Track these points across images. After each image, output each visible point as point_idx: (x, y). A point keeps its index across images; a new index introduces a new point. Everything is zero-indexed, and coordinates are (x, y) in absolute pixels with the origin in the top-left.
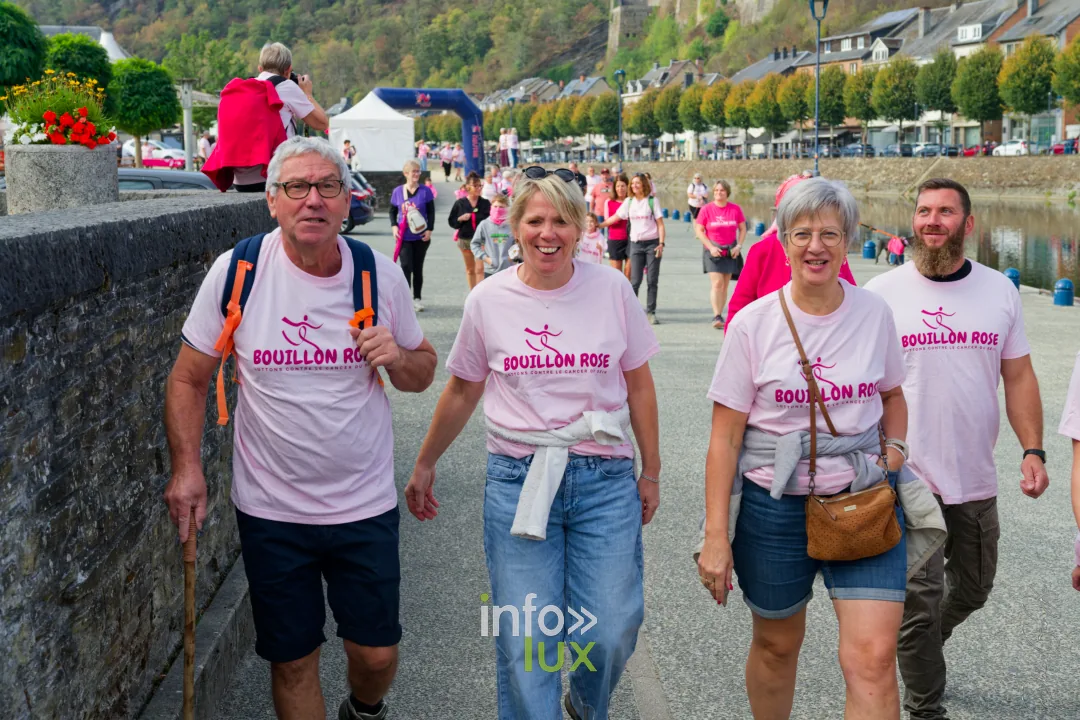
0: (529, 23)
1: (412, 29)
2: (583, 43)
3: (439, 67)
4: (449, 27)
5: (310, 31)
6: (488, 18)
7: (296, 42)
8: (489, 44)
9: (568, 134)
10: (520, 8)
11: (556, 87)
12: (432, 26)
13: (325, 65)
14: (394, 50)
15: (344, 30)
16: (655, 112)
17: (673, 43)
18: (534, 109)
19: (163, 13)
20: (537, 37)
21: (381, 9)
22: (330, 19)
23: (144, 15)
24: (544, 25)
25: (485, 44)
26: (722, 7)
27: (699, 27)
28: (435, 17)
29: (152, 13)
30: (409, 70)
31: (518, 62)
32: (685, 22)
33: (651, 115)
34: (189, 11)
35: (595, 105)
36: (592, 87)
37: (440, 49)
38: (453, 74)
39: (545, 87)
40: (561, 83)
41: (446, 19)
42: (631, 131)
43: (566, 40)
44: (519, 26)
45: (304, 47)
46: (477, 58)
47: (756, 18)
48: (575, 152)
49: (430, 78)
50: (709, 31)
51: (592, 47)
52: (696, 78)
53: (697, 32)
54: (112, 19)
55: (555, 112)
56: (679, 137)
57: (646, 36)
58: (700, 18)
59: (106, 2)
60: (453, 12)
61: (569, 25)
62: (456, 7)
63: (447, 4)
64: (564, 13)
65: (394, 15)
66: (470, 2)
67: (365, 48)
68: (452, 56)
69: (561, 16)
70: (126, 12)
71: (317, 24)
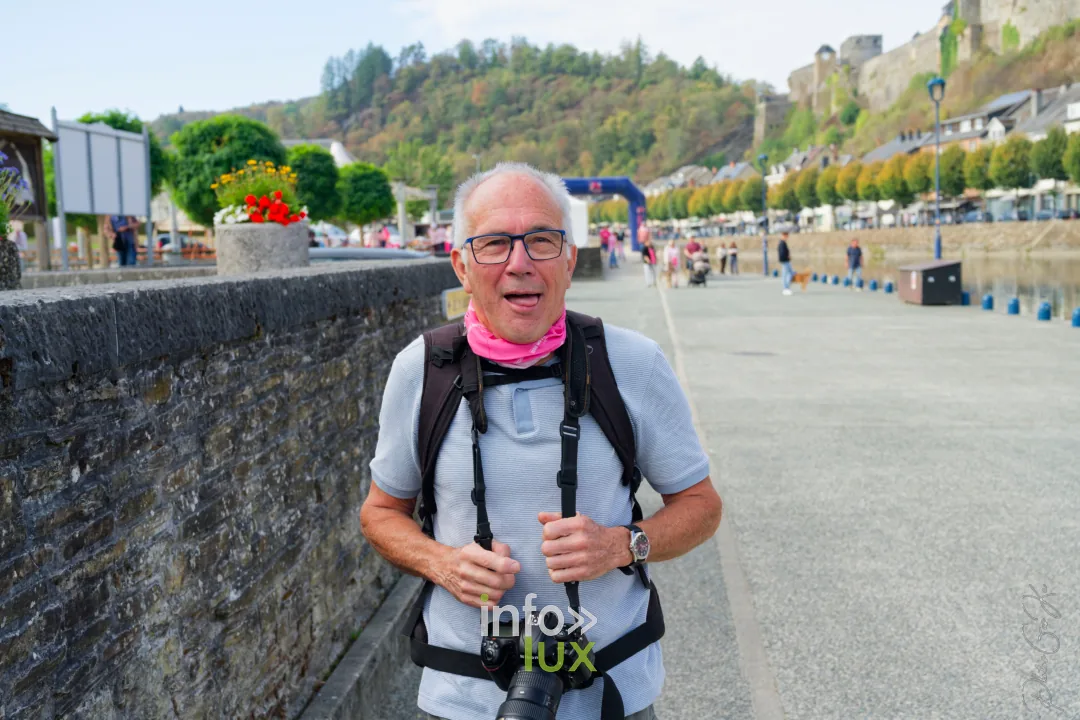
0: (686, 120)
1: (588, 130)
2: (734, 135)
3: (611, 160)
4: (619, 127)
5: (504, 135)
6: (651, 118)
7: (493, 146)
8: (653, 140)
9: (721, 213)
10: (678, 108)
11: (710, 173)
12: (605, 126)
14: (573, 148)
15: (532, 133)
16: (796, 191)
17: (811, 131)
18: (692, 193)
19: (388, 126)
20: (693, 132)
21: (562, 115)
22: (520, 125)
23: (371, 128)
24: (699, 122)
25: (650, 140)
26: (854, 99)
27: (834, 117)
28: (606, 119)
29: (377, 127)
30: (586, 164)
31: (676, 154)
32: (821, 113)
33: (792, 193)
34: (406, 123)
35: (744, 187)
36: (741, 172)
37: (612, 145)
38: (623, 166)
39: (700, 174)
40: (714, 169)
41: (616, 121)
42: (775, 208)
43: (718, 133)
44: (678, 124)
46: (643, 152)
47: (885, 107)
48: (727, 228)
49: (604, 169)
50: (843, 120)
51: (740, 139)
52: (831, 160)
53: (832, 121)
54: (344, 133)
55: (710, 194)
56: (818, 211)
57: (788, 126)
58: (835, 109)
59: (340, 120)
60: (622, 114)
61: (721, 120)
62: (624, 110)
63: (617, 107)
64: (716, 111)
65: (573, 119)
66: (636, 105)
67: (550, 147)
68: (621, 151)
69: (713, 113)
70: (356, 127)
71: (509, 130)
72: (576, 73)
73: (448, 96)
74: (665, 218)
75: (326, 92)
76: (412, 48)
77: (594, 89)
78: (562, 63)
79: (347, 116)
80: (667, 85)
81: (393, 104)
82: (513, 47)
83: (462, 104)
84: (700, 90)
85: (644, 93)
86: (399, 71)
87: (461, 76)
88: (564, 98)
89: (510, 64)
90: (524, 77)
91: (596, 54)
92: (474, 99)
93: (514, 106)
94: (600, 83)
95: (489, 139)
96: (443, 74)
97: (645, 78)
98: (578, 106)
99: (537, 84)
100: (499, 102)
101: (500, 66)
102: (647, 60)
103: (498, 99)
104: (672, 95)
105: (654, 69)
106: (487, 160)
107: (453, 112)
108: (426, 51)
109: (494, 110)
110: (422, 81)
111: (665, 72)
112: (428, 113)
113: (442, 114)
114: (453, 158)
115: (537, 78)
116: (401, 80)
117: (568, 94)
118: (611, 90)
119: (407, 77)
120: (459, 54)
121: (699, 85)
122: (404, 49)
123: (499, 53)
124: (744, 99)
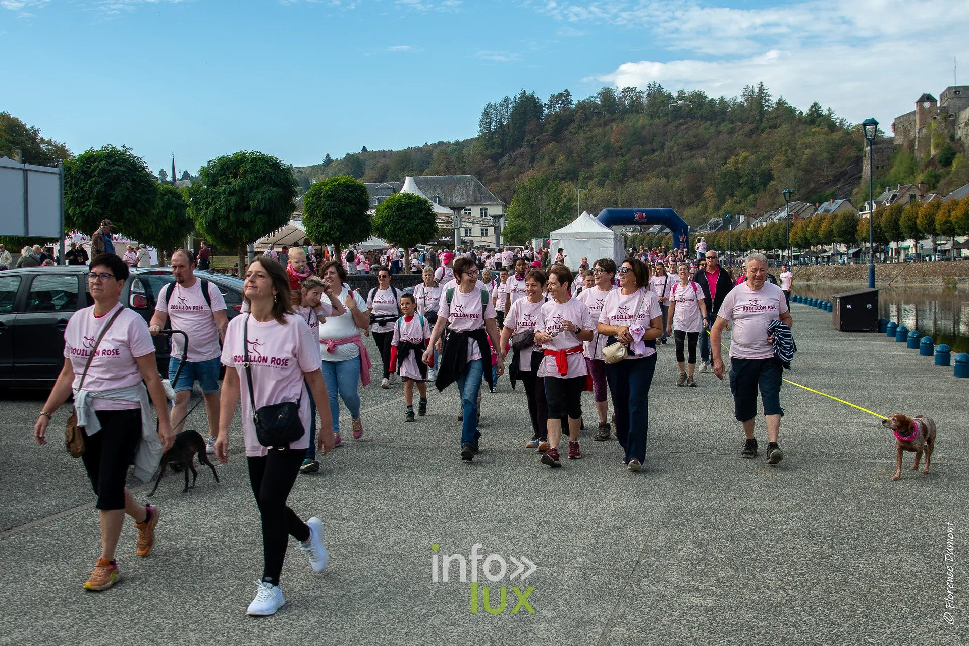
0: (801, 161)
1: (713, 169)
2: (843, 174)
3: (732, 196)
4: (740, 166)
5: (638, 172)
6: (769, 158)
7: (628, 181)
8: (770, 177)
9: (818, 244)
10: (794, 149)
11: (813, 207)
12: (727, 165)
13: (648, 196)
14: (698, 184)
15: (662, 171)
16: (882, 225)
17: (911, 171)
18: (793, 224)
19: (535, 164)
20: (807, 171)
21: (690, 155)
22: (652, 163)
23: (521, 166)
24: (812, 161)
25: (767, 177)
26: (951, 144)
27: (932, 159)
28: (729, 159)
29: (527, 165)
30: (710, 199)
32: (922, 155)
34: (552, 162)
35: (838, 220)
36: (839, 207)
37: (734, 182)
38: (743, 201)
39: (804, 208)
40: (817, 204)
41: (738, 160)
43: (829, 172)
44: (793, 164)
45: (633, 184)
46: (761, 188)
48: (822, 257)
49: (726, 205)
50: (940, 162)
51: (850, 177)
52: (918, 198)
53: (931, 162)
54: (499, 170)
55: (808, 226)
56: (903, 244)
57: (892, 167)
58: (933, 152)
59: (495, 158)
60: (743, 155)
61: (832, 161)
62: (745, 151)
63: (739, 148)
64: (828, 152)
65: (700, 159)
66: (756, 146)
67: (678, 184)
68: (742, 188)
69: (825, 155)
70: (509, 165)
71: (643, 167)
72: (704, 118)
73: (591, 138)
74: (769, 248)
75: (484, 134)
76: (560, 95)
77: (719, 132)
78: (691, 110)
79: (502, 155)
80: (785, 127)
81: (541, 144)
82: (649, 95)
83: (602, 145)
84: (814, 133)
85: (763, 135)
86: (549, 115)
87: (602, 120)
88: (693, 140)
89: (646, 110)
90: (657, 121)
91: (722, 100)
92: (612, 140)
93: (648, 147)
94: (724, 127)
95: (625, 176)
96: (587, 118)
97: (765, 123)
98: (704, 147)
99: (669, 127)
100: (634, 143)
101: (637, 112)
102: (768, 106)
103: (634, 141)
104: (788, 138)
105: (773, 116)
106: (621, 194)
107: (594, 152)
108: (573, 98)
109: (629, 150)
110: (568, 125)
111: (784, 117)
112: (572, 153)
113: (584, 154)
114: (592, 192)
115: (669, 123)
116: (549, 123)
117: (696, 136)
118: (735, 133)
119: (554, 121)
120: (601, 101)
121: (813, 130)
122: (552, 96)
123: (637, 100)
124: (854, 142)
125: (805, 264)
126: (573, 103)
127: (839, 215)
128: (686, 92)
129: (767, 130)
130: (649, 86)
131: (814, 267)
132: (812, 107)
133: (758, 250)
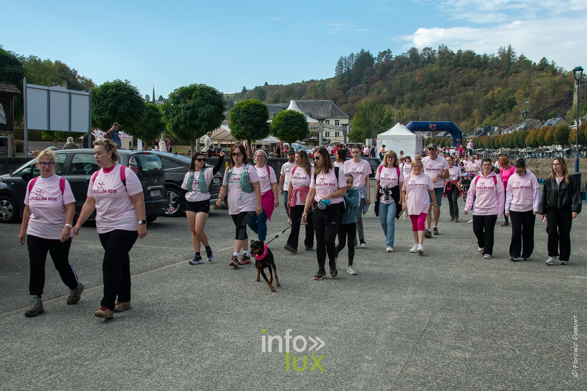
0: (534, 93)
1: (478, 98)
2: (561, 102)
4: (495, 96)
5: (432, 99)
6: (514, 92)
7: (425, 105)
9: (543, 145)
10: (530, 86)
11: (541, 122)
12: (487, 96)
13: (438, 114)
14: (469, 107)
15: (447, 99)
16: (585, 134)
18: (528, 133)
19: (368, 94)
20: (538, 100)
21: (464, 89)
22: (441, 94)
23: (360, 95)
24: (541, 94)
25: (513, 103)
28: (489, 92)
29: (364, 94)
30: (476, 116)
34: (379, 92)
35: (557, 131)
36: (558, 122)
37: (491, 106)
38: (497, 118)
39: (536, 123)
40: (544, 121)
41: (494, 92)
42: (574, 143)
43: (552, 101)
44: (529, 95)
45: (429, 107)
46: (508, 110)
48: (546, 153)
49: (486, 120)
51: (565, 104)
54: (347, 97)
55: (537, 134)
59: (345, 90)
60: (498, 89)
61: (554, 94)
62: (499, 87)
63: (495, 85)
64: (552, 88)
65: (470, 92)
66: (506, 84)
67: (456, 107)
68: (496, 109)
69: (550, 90)
70: (353, 94)
71: (435, 96)
72: (473, 66)
73: (403, 78)
74: (512, 147)
75: (338, 75)
76: (385, 52)
77: (483, 75)
78: (466, 61)
79: (349, 88)
80: (524, 73)
81: (373, 82)
82: (439, 52)
83: (410, 82)
84: (543, 76)
85: (511, 77)
86: (378, 64)
87: (410, 68)
88: (467, 80)
89: (438, 62)
90: (444, 68)
91: (485, 56)
92: (416, 80)
93: (439, 84)
94: (486, 72)
95: (424, 102)
96: (401, 66)
97: (512, 70)
98: (473, 84)
99: (451, 72)
100: (430, 81)
101: (432, 62)
102: (514, 60)
103: (430, 80)
104: (527, 79)
105: (517, 65)
106: (421, 112)
107: (405, 87)
108: (392, 54)
109: (427, 86)
110: (389, 70)
111: (524, 66)
112: (391, 87)
113: (399, 88)
114: (403, 111)
115: (452, 69)
116: (378, 69)
117: (468, 78)
118: (492, 76)
119: (381, 68)
120: (410, 56)
121: (542, 74)
122: (380, 53)
123: (432, 55)
124: (568, 82)
125: (535, 157)
126: (393, 57)
127: (558, 127)
128: (463, 50)
129: (513, 74)
130: (440, 47)
131: (541, 159)
132: (542, 60)
133: (505, 148)
